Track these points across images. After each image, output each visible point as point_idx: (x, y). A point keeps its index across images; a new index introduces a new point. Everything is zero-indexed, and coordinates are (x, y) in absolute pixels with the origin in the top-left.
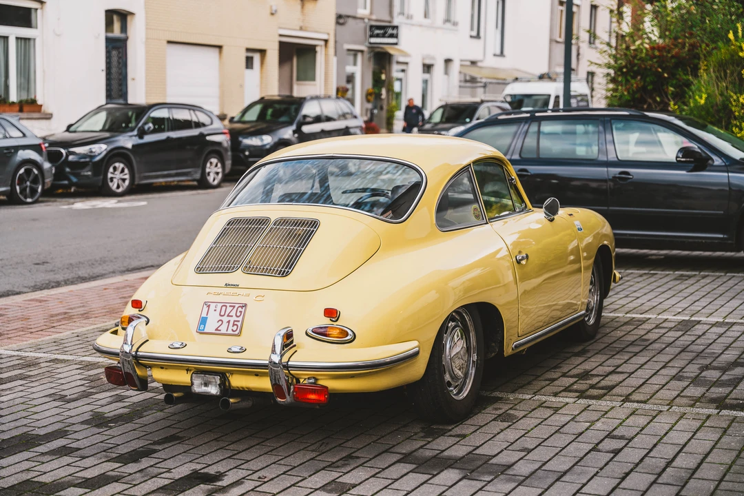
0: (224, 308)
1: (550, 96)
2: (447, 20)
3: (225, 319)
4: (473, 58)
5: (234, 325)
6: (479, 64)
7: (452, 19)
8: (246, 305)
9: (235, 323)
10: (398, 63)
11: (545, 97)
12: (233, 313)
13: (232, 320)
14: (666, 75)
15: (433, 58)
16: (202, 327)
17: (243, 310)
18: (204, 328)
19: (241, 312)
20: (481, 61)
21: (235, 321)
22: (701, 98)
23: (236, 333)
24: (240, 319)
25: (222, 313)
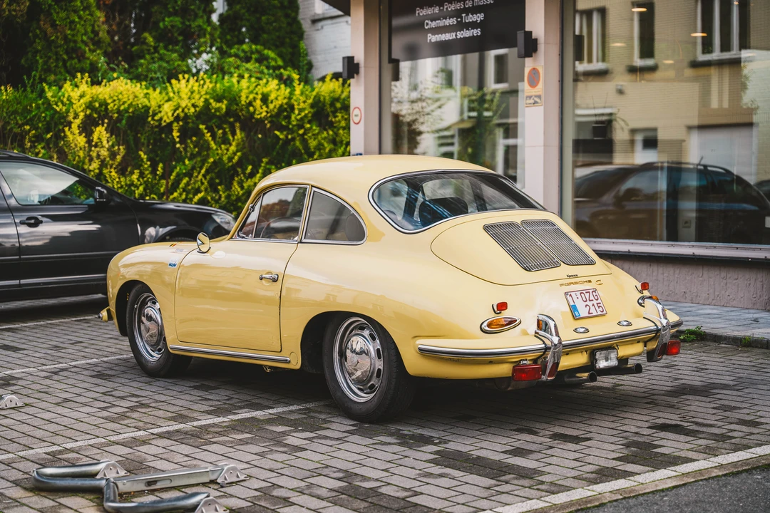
0: (582, 295)
5: (599, 307)
8: (596, 290)
12: (592, 298)
13: (595, 302)
17: (597, 293)
18: (578, 313)
19: (597, 296)
21: (597, 304)
23: (604, 312)
24: (599, 301)
25: (584, 299)
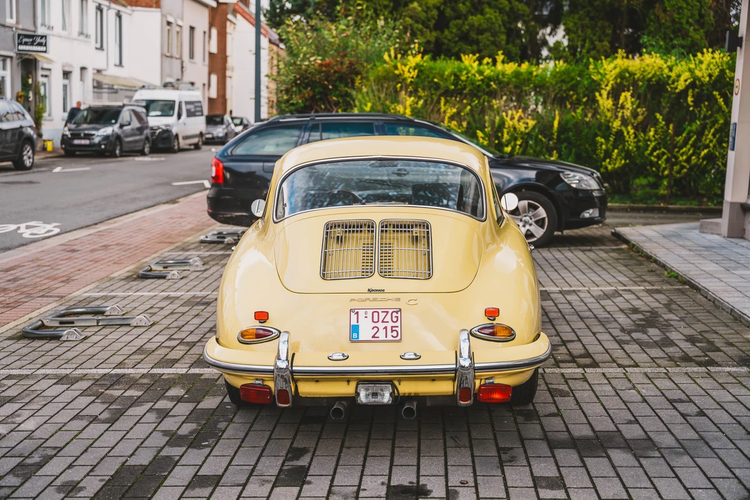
0: (376, 314)
1: (174, 101)
2: (81, 33)
3: (381, 325)
4: (99, 67)
6: (104, 73)
7: (85, 32)
8: (400, 310)
9: (394, 329)
10: (43, 69)
11: (172, 103)
12: (388, 318)
13: (389, 325)
14: (330, 87)
15: (71, 66)
16: (355, 335)
17: (399, 315)
18: (358, 335)
19: (397, 317)
20: (105, 70)
21: (392, 327)
22: (366, 105)
23: (399, 338)
24: (398, 324)
25: (376, 320)
